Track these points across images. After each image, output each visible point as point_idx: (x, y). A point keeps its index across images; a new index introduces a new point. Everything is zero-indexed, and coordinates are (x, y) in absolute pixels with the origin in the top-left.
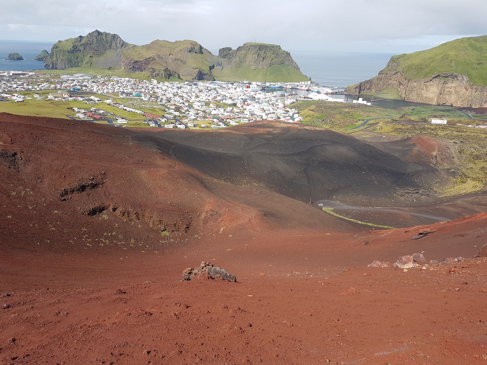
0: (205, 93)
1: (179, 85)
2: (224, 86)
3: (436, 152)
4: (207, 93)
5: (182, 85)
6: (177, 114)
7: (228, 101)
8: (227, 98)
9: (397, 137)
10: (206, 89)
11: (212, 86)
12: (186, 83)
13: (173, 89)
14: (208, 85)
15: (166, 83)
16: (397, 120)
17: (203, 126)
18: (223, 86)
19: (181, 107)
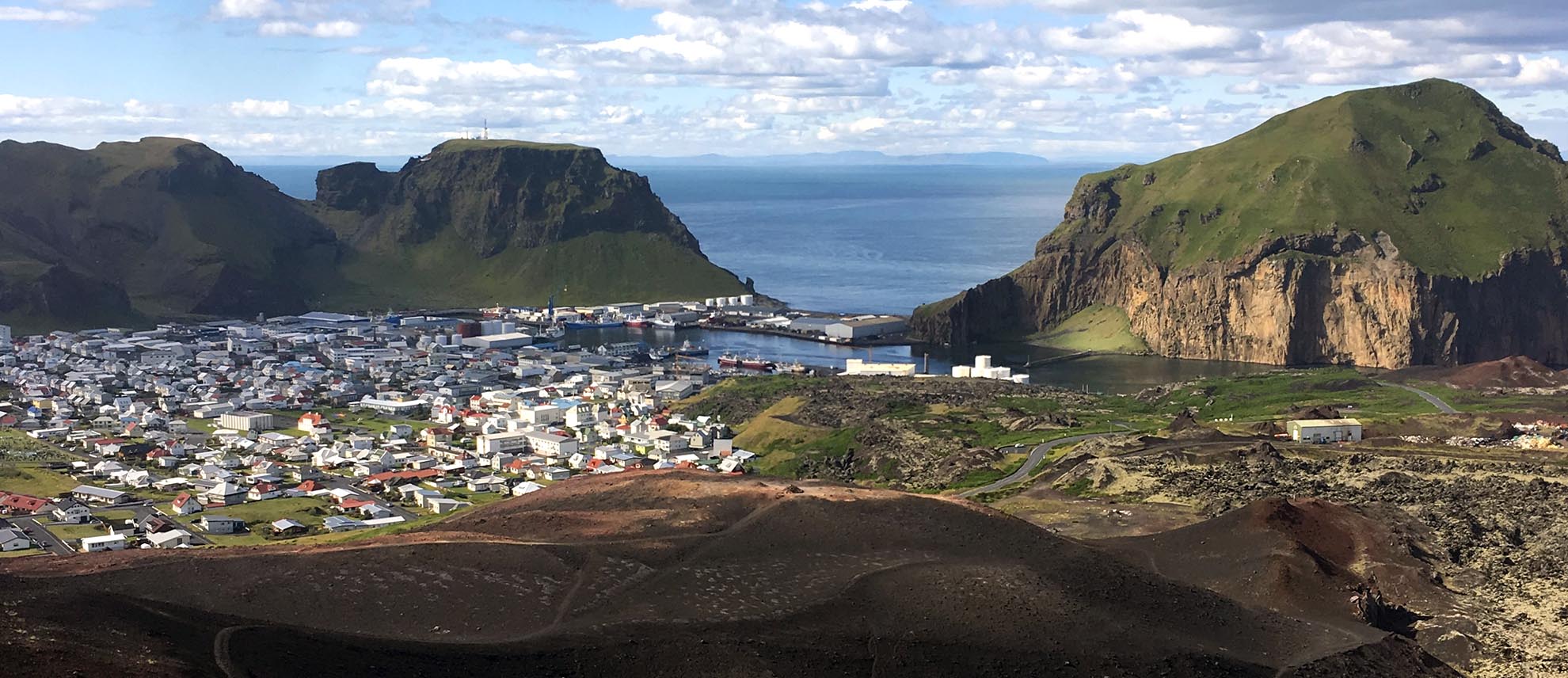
0: (267, 370)
1: (125, 344)
2: (353, 331)
3: (1363, 562)
4: (275, 368)
5: (140, 339)
6: (134, 477)
7: (387, 398)
8: (377, 386)
9: (1180, 513)
10: (268, 353)
11: (297, 338)
12: (162, 329)
13: (100, 361)
14: (273, 334)
15: (61, 340)
16: (1161, 440)
17: (282, 525)
18: (349, 334)
19: (150, 446)
